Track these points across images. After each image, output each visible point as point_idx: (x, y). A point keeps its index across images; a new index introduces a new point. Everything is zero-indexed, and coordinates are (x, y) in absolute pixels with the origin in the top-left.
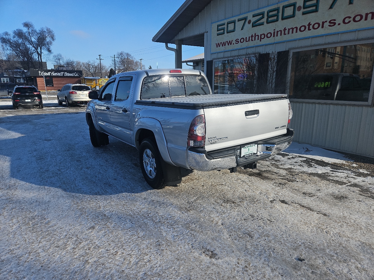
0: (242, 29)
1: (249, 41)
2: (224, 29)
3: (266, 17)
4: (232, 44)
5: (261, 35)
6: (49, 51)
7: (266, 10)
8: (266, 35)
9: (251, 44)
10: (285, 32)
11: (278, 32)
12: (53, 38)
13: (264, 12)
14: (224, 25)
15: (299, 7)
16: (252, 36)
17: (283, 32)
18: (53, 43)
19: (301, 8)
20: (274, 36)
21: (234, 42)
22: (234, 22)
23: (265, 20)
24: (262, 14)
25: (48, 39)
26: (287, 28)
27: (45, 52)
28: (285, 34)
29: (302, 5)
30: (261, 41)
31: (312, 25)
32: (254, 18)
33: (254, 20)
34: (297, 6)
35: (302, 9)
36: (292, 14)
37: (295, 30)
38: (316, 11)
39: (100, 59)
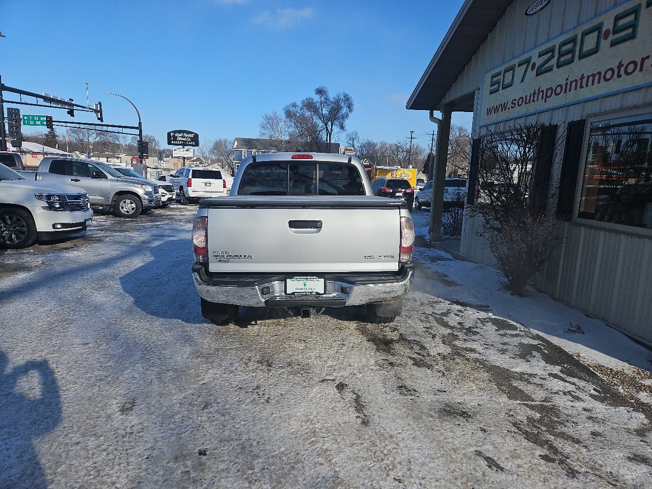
0: (522, 81)
1: (529, 102)
2: (498, 83)
3: (556, 55)
4: (507, 108)
5: (547, 90)
6: (342, 127)
7: (557, 42)
8: (554, 89)
9: (532, 107)
10: (581, 83)
11: (571, 82)
12: (350, 107)
13: (555, 46)
14: (500, 74)
15: (606, 31)
16: (535, 93)
17: (579, 84)
18: (350, 115)
19: (609, 33)
20: (565, 92)
21: (510, 105)
22: (512, 69)
23: (554, 61)
24: (552, 50)
25: (344, 110)
26: (585, 75)
27: (336, 129)
28: (581, 87)
29: (611, 28)
30: (546, 101)
31: (624, 66)
32: (540, 58)
33: (539, 61)
34: (604, 29)
35: (611, 34)
36: (595, 46)
37: (597, 77)
38: (632, 36)
39: (412, 138)
